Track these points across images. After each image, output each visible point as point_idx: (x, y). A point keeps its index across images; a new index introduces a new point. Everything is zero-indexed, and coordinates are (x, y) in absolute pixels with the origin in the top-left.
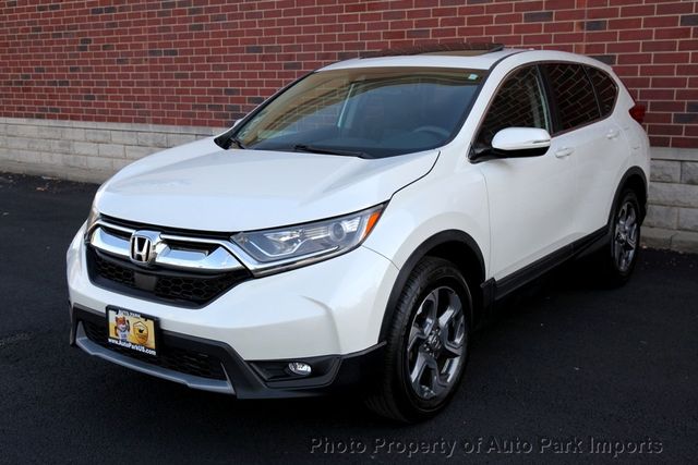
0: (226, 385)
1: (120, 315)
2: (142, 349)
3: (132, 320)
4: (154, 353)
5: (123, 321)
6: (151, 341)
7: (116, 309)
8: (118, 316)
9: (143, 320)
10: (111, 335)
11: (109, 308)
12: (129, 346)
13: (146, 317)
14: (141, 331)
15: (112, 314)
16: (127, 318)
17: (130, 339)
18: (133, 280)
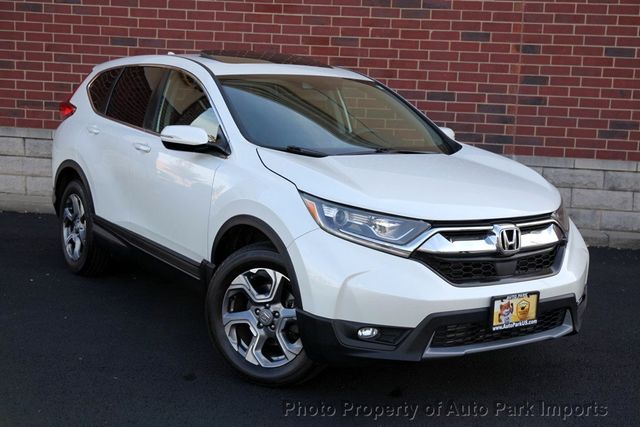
0: (566, 328)
1: (506, 302)
2: (526, 323)
3: (515, 302)
4: (535, 321)
5: (508, 305)
6: (532, 313)
7: (502, 298)
8: (503, 304)
9: (526, 298)
10: (494, 324)
11: (493, 300)
12: (512, 326)
13: (529, 294)
14: (523, 308)
15: (498, 304)
16: (511, 302)
17: (514, 320)
18: (494, 270)
